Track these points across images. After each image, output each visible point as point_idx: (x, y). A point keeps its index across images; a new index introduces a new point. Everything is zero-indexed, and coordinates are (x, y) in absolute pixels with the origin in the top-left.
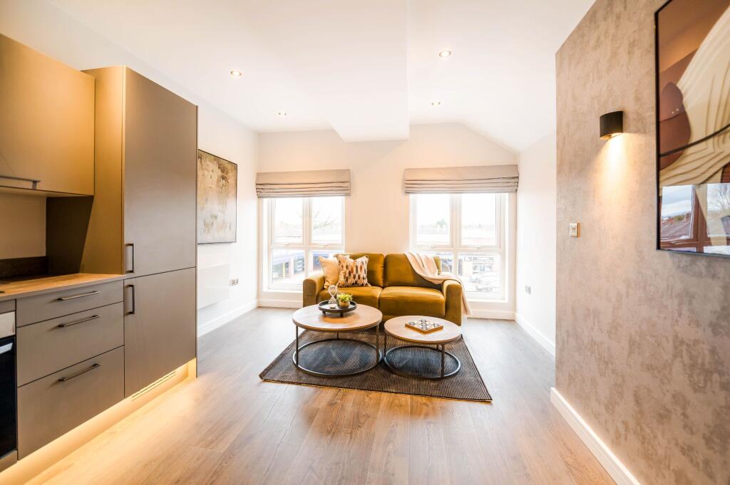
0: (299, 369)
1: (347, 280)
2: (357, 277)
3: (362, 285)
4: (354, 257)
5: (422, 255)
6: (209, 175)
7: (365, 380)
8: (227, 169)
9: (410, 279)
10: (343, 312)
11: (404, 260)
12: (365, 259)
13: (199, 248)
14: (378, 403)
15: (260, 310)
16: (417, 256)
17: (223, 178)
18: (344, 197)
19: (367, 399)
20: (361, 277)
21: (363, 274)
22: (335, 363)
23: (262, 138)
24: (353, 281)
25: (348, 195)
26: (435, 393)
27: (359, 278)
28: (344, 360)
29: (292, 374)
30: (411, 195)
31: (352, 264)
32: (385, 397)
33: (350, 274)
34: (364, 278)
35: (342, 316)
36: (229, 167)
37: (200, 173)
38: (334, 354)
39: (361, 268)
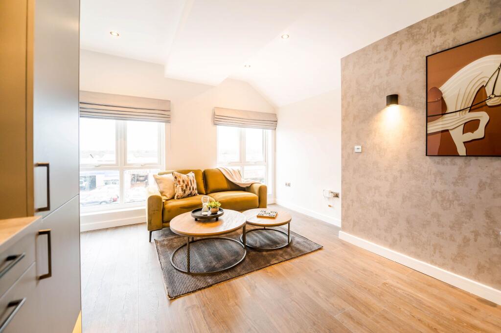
1: (185, 192)
2: (191, 188)
4: (184, 173)
12: (193, 174)
21: (195, 186)
24: (189, 192)
25: (168, 122)
27: (193, 189)
33: (186, 186)
39: (193, 181)
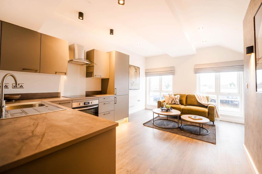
0: (154, 125)
3: (177, 104)
4: (175, 95)
5: (201, 95)
6: (132, 71)
7: (173, 131)
8: (137, 69)
9: (196, 103)
10: (167, 110)
11: (194, 97)
12: (179, 96)
13: (129, 90)
14: (175, 136)
15: (146, 110)
16: (199, 96)
17: (136, 72)
18: (172, 76)
19: (171, 135)
20: (177, 101)
21: (178, 101)
22: (165, 125)
23: (147, 59)
24: (174, 103)
25: (173, 75)
28: (168, 125)
29: (152, 126)
30: (197, 74)
31: (174, 97)
32: (177, 135)
34: (178, 102)
35: (167, 112)
36: (137, 68)
37: (130, 71)
38: (165, 123)
39: (177, 98)
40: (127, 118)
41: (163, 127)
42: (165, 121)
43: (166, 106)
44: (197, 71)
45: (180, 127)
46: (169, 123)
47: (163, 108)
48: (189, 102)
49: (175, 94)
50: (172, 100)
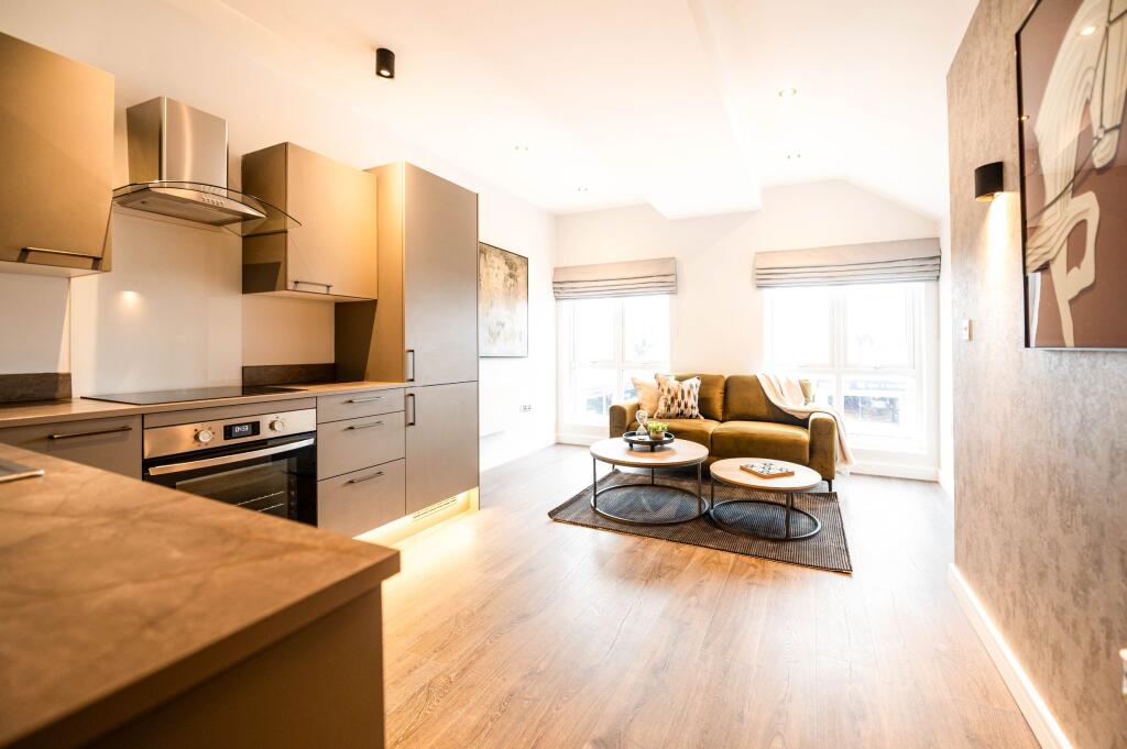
0: (597, 512)
1: (669, 409)
2: (683, 405)
3: (691, 417)
4: (681, 379)
5: (782, 377)
6: (494, 272)
7: (679, 532)
8: (516, 264)
9: (763, 411)
10: (654, 445)
11: (753, 384)
12: (696, 382)
13: (481, 361)
14: (690, 557)
15: (559, 447)
16: (773, 379)
17: (511, 276)
18: (667, 297)
19: (676, 552)
20: (689, 405)
21: (693, 401)
22: (644, 510)
23: (560, 222)
24: (678, 410)
25: (672, 293)
26: (773, 555)
27: (686, 406)
28: (656, 509)
29: (587, 517)
30: (766, 291)
31: (676, 387)
32: (700, 552)
33: (672, 399)
34: (692, 407)
35: (652, 450)
36: (518, 261)
37: (483, 271)
38: (644, 501)
39: (689, 392)
40: (474, 492)
41: (639, 518)
42: (642, 491)
43: (646, 427)
44: (764, 277)
45: (707, 513)
46: (660, 498)
47: (634, 434)
48: (735, 407)
49: (679, 374)
50: (669, 398)
